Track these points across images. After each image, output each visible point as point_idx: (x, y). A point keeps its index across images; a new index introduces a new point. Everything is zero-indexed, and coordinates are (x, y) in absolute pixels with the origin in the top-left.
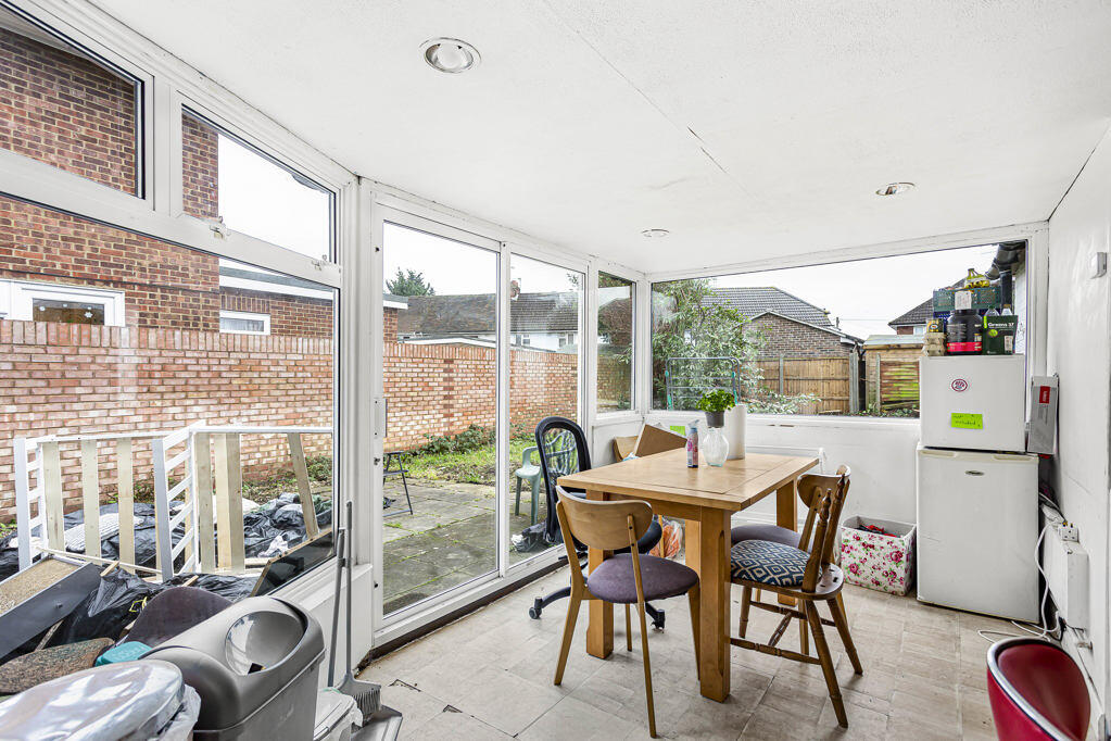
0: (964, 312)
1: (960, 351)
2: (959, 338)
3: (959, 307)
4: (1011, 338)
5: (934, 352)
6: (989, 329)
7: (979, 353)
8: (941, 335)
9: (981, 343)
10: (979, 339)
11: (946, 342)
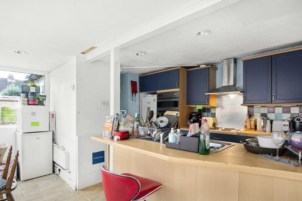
0: (33, 93)
1: (32, 104)
2: (32, 100)
3: (31, 91)
4: (45, 101)
5: (24, 104)
6: (40, 98)
7: (37, 105)
8: (27, 99)
9: (38, 102)
10: (37, 101)
11: (28, 101)
